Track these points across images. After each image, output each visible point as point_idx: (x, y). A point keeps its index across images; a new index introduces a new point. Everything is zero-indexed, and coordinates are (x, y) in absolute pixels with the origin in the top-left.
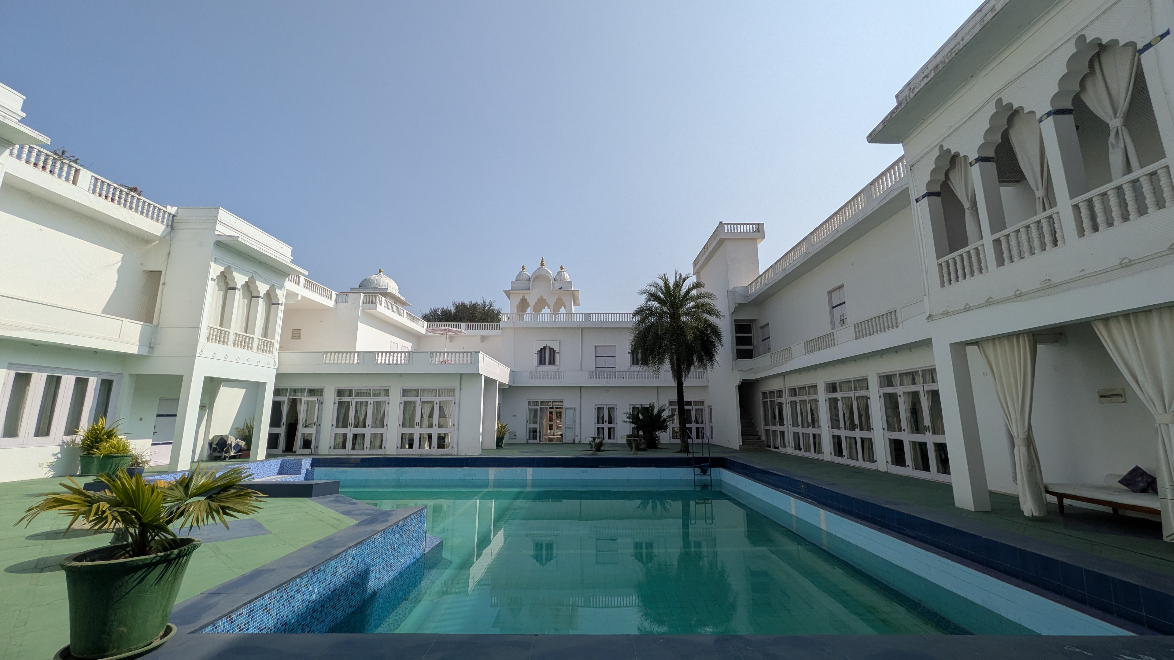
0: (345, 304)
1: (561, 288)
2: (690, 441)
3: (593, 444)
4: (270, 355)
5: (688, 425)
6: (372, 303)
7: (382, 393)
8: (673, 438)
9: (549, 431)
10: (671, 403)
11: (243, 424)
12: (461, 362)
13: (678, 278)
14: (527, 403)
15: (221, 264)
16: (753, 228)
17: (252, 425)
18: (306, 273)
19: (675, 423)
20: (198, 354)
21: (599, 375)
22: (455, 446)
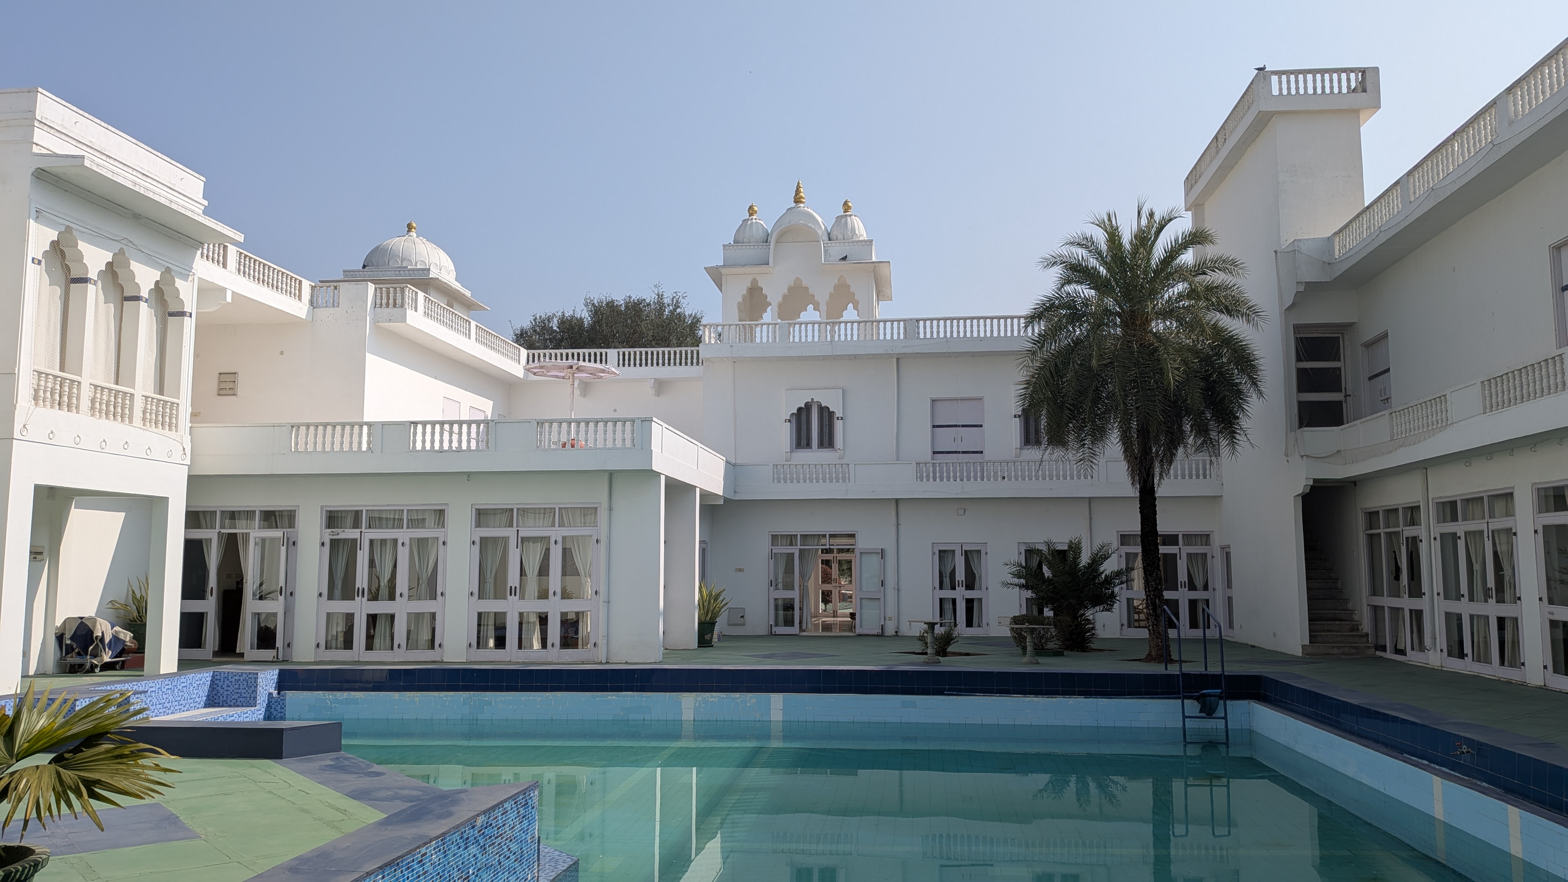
0: (331, 310)
1: (844, 258)
2: (1172, 633)
3: (929, 640)
4: (172, 434)
5: (1168, 595)
6: (395, 305)
7: (431, 520)
8: (1129, 626)
9: (822, 606)
10: (1125, 539)
11: (126, 591)
12: (609, 444)
13: (1144, 222)
14: (767, 541)
15: (51, 224)
16: (1349, 80)
17: (144, 595)
18: (240, 238)
19: (1136, 587)
20: (16, 435)
21: (941, 473)
22: (601, 642)
